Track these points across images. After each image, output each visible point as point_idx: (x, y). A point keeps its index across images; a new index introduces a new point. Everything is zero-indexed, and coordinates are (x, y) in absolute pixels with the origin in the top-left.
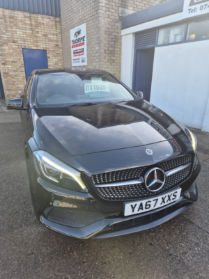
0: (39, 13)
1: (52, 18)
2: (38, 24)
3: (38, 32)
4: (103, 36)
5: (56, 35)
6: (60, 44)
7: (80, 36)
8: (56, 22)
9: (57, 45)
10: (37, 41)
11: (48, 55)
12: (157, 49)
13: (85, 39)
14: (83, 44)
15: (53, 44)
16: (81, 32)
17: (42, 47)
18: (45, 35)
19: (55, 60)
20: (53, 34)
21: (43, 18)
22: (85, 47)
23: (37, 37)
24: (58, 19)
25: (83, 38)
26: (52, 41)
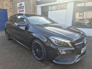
3: (3, 3)
4: (32, 6)
5: (11, 5)
6: (12, 8)
9: (11, 8)
10: (3, 6)
11: (7, 11)
12: (49, 12)
14: (23, 8)
15: (9, 8)
17: (5, 8)
18: (6, 4)
19: (10, 13)
20: (9, 4)
22: (24, 9)
23: (3, 4)
25: (23, 7)
26: (9, 6)
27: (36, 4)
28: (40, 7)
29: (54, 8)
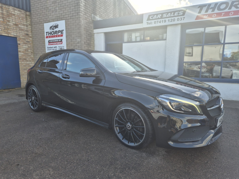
0: (10, 5)
1: (23, 11)
2: (9, 15)
3: (9, 21)
5: (27, 26)
6: (30, 33)
7: (57, 29)
8: (26, 15)
9: (27, 34)
10: (8, 29)
11: (18, 42)
13: (64, 32)
14: (62, 36)
15: (23, 33)
16: (59, 26)
17: (12, 34)
18: (16, 25)
19: (25, 47)
20: (24, 25)
21: (15, 10)
22: (64, 38)
23: (8, 25)
24: (28, 13)
25: (61, 31)
26: (22, 30)
27: (92, 25)
28: (103, 34)
29: (136, 37)
